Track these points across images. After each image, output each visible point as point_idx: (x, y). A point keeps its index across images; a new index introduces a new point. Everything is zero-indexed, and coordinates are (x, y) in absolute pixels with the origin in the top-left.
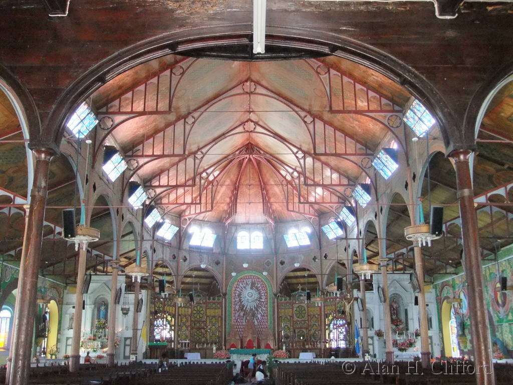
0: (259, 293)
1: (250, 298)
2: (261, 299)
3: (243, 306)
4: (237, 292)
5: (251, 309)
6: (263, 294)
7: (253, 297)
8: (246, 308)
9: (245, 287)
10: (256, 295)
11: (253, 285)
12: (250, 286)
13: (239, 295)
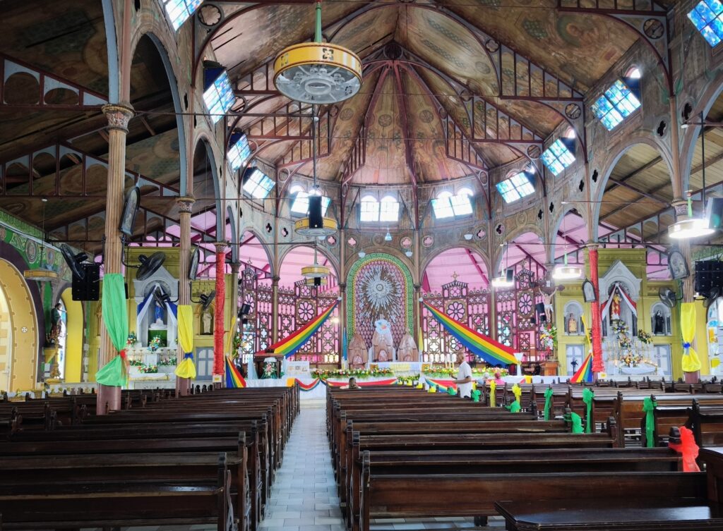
0: (393, 286)
1: (380, 293)
2: (396, 293)
3: (370, 304)
4: (362, 284)
5: (382, 308)
6: (399, 287)
7: (384, 291)
8: (374, 306)
9: (371, 277)
10: (387, 288)
11: (384, 272)
12: (379, 275)
13: (364, 288)
